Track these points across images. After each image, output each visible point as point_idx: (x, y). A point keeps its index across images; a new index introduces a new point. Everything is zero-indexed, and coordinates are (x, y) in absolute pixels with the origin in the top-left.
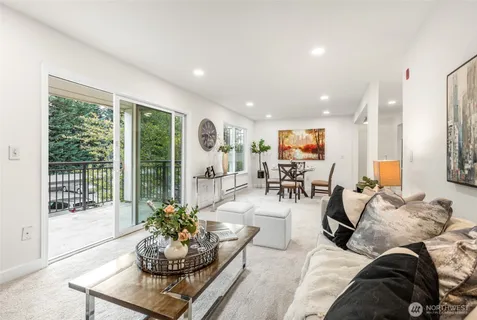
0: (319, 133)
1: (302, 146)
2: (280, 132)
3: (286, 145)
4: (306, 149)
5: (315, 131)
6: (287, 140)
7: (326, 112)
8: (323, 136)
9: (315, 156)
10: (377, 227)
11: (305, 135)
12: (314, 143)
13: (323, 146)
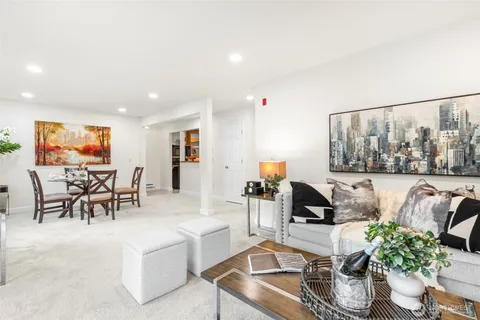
0: (104, 132)
1: (80, 146)
2: (38, 123)
3: (52, 145)
4: (86, 151)
5: (99, 129)
6: (53, 137)
7: (122, 110)
8: (108, 136)
9: (99, 159)
10: (359, 201)
11: (84, 132)
12: (98, 143)
13: (109, 147)
